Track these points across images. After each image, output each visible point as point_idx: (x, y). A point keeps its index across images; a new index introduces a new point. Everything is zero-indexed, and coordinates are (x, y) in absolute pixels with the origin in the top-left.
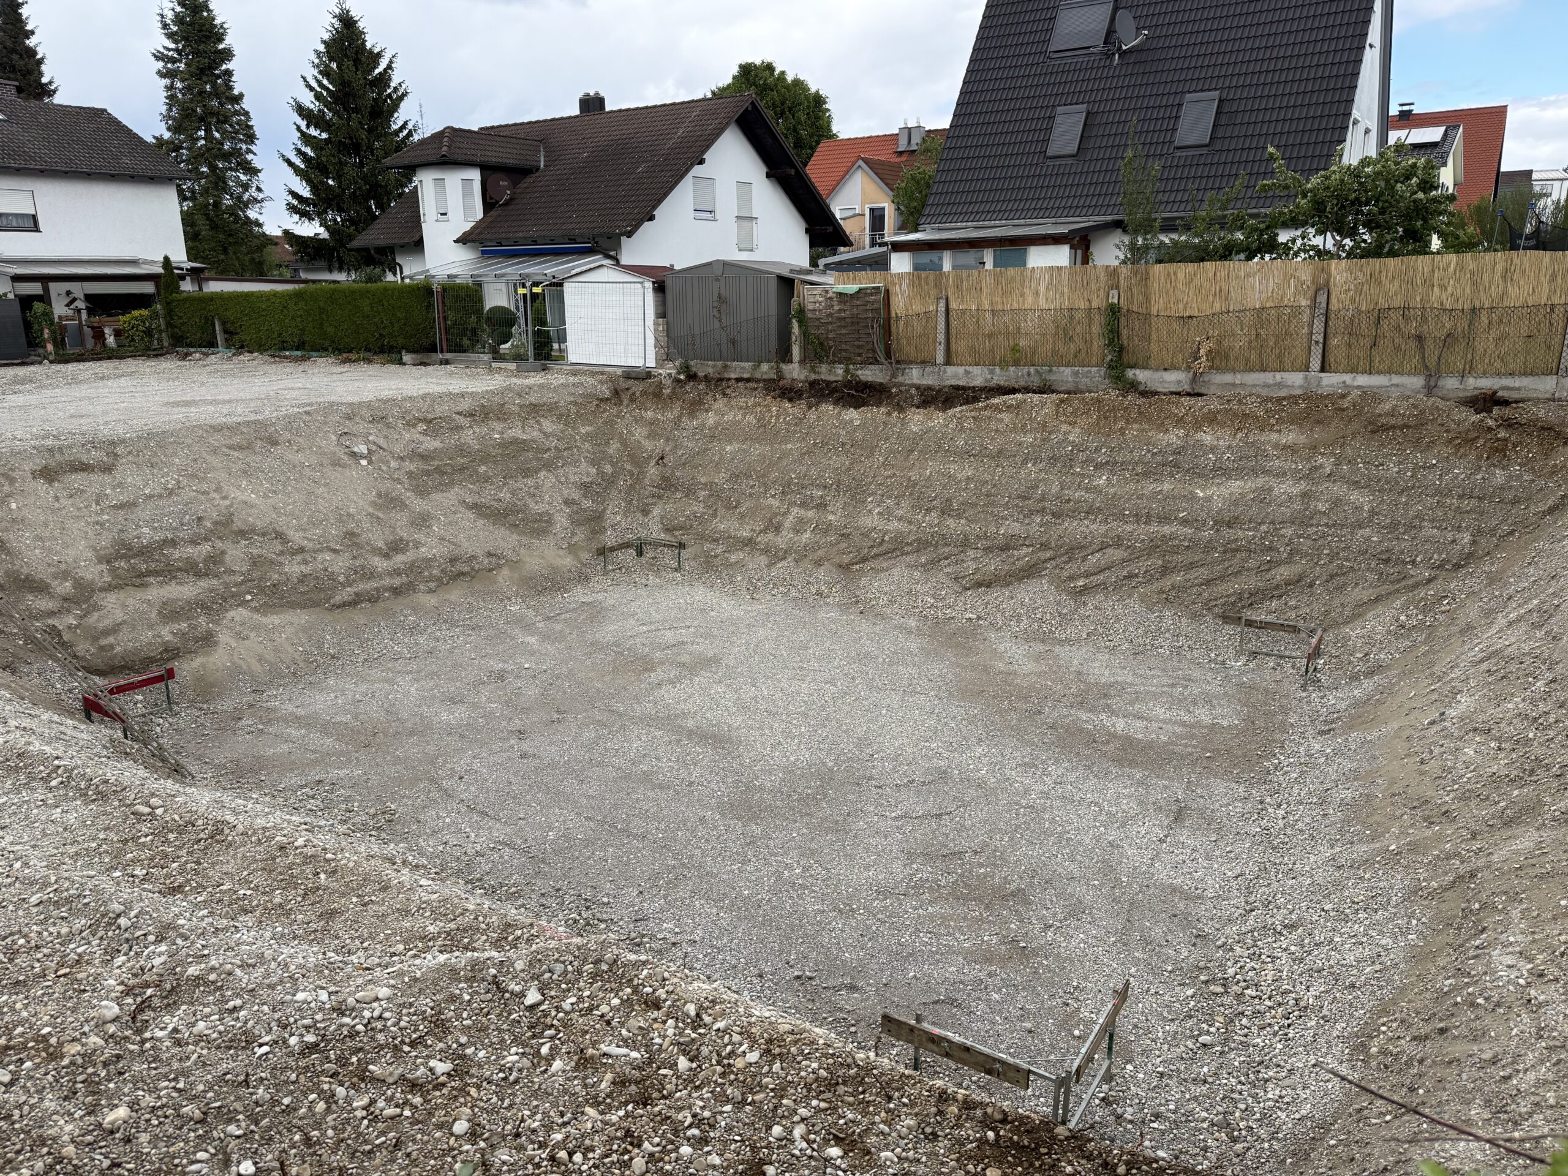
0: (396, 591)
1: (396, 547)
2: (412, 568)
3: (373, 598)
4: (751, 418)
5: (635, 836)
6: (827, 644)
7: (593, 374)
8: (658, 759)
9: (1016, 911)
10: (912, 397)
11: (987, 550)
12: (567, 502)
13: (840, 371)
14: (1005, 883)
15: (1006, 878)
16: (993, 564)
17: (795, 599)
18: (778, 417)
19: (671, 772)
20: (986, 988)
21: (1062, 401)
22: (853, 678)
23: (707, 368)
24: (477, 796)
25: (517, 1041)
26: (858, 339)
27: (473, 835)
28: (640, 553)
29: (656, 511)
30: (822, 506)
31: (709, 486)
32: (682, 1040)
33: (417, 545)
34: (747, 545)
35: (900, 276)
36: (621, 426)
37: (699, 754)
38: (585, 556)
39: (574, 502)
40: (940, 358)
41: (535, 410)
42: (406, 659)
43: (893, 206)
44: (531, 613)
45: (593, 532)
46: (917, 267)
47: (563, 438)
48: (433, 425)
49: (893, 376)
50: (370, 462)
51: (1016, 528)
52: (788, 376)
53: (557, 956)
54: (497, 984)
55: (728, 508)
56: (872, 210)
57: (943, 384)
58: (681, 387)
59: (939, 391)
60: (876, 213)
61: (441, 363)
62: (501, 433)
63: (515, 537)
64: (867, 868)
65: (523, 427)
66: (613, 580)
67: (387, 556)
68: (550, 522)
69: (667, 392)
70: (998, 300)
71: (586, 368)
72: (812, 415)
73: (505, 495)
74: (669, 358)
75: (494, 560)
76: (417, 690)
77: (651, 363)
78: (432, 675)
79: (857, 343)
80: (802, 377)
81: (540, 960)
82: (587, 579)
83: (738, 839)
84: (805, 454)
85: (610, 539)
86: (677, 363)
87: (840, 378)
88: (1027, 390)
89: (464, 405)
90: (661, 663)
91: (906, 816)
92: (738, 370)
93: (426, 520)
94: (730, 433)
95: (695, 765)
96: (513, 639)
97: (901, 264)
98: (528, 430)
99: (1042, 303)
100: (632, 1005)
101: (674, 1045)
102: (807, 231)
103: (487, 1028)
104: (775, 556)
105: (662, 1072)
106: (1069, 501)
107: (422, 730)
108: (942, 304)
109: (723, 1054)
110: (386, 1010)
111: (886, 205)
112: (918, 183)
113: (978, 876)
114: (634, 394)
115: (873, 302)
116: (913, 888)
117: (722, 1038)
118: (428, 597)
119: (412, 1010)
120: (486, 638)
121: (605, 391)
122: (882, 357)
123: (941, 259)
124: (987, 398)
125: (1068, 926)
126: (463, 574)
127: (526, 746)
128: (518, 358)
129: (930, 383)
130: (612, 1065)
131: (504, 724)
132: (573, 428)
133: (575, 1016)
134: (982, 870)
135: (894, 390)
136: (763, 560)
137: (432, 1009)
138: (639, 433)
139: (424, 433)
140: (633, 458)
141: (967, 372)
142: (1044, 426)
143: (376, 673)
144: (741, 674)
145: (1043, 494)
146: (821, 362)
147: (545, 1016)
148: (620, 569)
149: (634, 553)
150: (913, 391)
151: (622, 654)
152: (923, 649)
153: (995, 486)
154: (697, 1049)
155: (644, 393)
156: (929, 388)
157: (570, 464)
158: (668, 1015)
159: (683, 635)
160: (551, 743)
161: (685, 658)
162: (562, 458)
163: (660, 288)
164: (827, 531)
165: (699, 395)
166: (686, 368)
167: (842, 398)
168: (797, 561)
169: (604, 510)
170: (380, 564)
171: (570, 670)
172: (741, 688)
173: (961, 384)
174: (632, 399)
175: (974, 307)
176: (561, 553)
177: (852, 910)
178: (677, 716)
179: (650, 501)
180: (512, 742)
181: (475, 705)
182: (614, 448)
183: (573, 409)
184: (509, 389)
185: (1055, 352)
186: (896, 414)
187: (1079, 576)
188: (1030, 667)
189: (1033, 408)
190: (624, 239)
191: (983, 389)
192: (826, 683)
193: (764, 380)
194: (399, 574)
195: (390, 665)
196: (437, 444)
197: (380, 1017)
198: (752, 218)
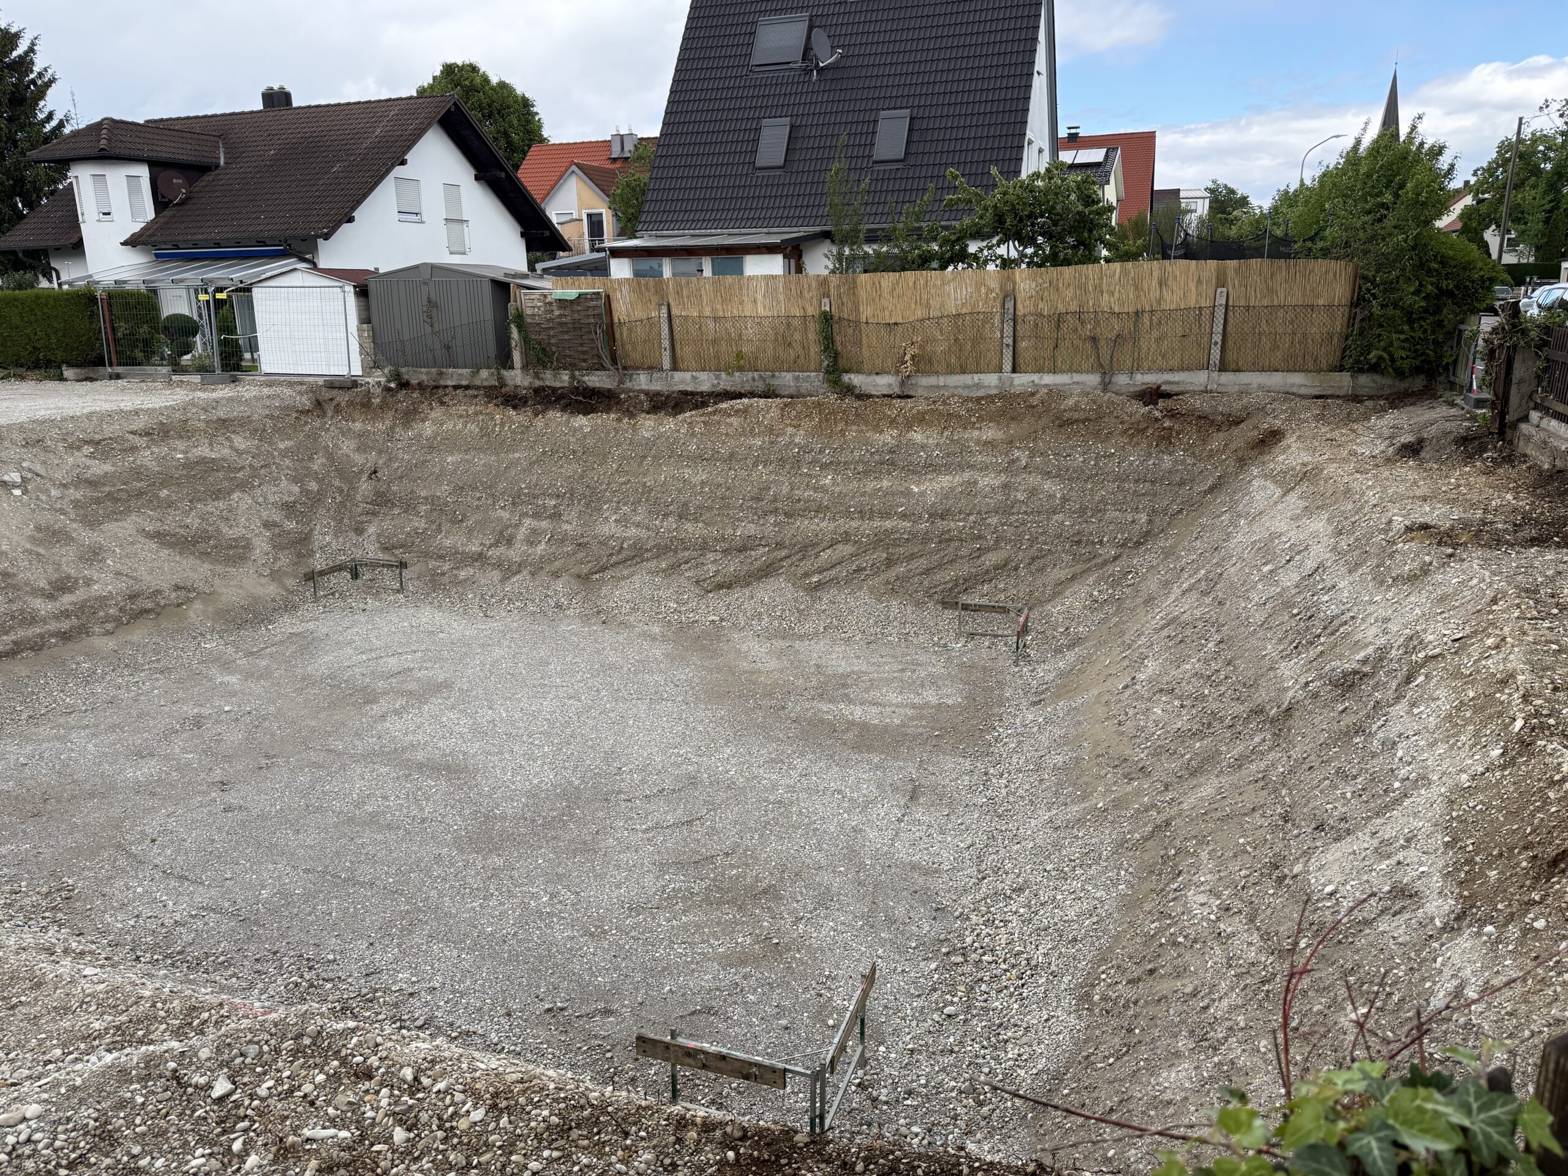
0: (65, 636)
1: (62, 586)
2: (82, 608)
3: (37, 646)
4: (472, 427)
5: (362, 885)
6: (568, 659)
7: (291, 384)
8: (385, 798)
9: (768, 908)
10: (641, 402)
11: (726, 552)
12: (267, 525)
13: (565, 377)
14: (757, 882)
15: (757, 876)
16: (732, 566)
17: (533, 613)
18: (502, 425)
19: (401, 810)
20: (742, 991)
21: (786, 405)
22: (598, 690)
23: (420, 375)
24: (175, 859)
25: (202, 1141)
26: (582, 345)
27: (171, 903)
28: (355, 576)
29: (372, 529)
30: (556, 516)
31: (431, 500)
32: (397, 1109)
33: (88, 582)
34: (477, 560)
35: (620, 282)
36: (326, 439)
37: (431, 787)
38: (291, 582)
39: (275, 524)
40: (667, 363)
41: (224, 424)
42: (80, 711)
43: (610, 212)
44: (230, 650)
45: (300, 555)
46: (637, 274)
47: (259, 455)
48: (101, 447)
49: (621, 382)
50: (25, 492)
51: (752, 529)
52: (510, 383)
53: (249, 1036)
54: (178, 1079)
55: (454, 522)
56: (589, 216)
57: (671, 389)
58: (392, 396)
59: (668, 397)
60: (594, 219)
61: (111, 378)
62: (185, 452)
63: (206, 566)
64: (618, 886)
65: (211, 444)
66: (325, 607)
67: (51, 597)
68: (248, 547)
69: (376, 401)
70: (719, 307)
71: (282, 378)
72: (539, 422)
73: (193, 521)
74: (376, 365)
75: (183, 593)
76: (95, 746)
77: (357, 370)
78: (113, 728)
79: (580, 349)
80: (526, 384)
81: (229, 1045)
82: (295, 607)
83: (478, 874)
84: (534, 463)
85: (319, 562)
86: (386, 371)
87: (566, 385)
88: (752, 394)
89: (139, 424)
90: (385, 693)
91: (657, 826)
92: (455, 377)
93: (98, 554)
94: (451, 443)
95: (428, 800)
96: (210, 680)
97: (621, 269)
98: (216, 447)
99: (761, 311)
100: (340, 1078)
101: (389, 1116)
102: (522, 235)
103: (166, 1131)
104: (509, 570)
105: (375, 1148)
106: (799, 500)
107: (104, 791)
108: (664, 310)
109: (445, 1117)
110: (37, 1130)
111: (603, 211)
112: (634, 190)
113: (730, 878)
114: (338, 404)
115: (594, 307)
116: (666, 899)
117: (443, 1100)
118: (105, 639)
119: (70, 1126)
120: (178, 681)
121: (305, 402)
122: (607, 363)
123: (660, 266)
124: (715, 403)
125: (818, 915)
126: (147, 611)
127: (232, 798)
128: (202, 369)
129: (658, 388)
130: (317, 1151)
131: (203, 775)
132: (270, 444)
133: (272, 1101)
134: (735, 872)
135: (622, 396)
136: (496, 575)
137: (96, 1120)
138: (347, 446)
139: (92, 456)
140: (342, 474)
141: (694, 378)
142: (771, 430)
143: (45, 731)
144: (476, 697)
145: (774, 496)
146: (545, 368)
147: (237, 1107)
148: (333, 594)
149: (349, 576)
150: (642, 397)
151: (339, 687)
152: (667, 655)
153: (729, 489)
154: (416, 1116)
155: (350, 403)
156: (658, 394)
157: (269, 482)
158: (382, 1085)
159: (408, 660)
160: (259, 793)
161: (412, 686)
162: (258, 476)
163: (362, 292)
164: (563, 541)
165: (413, 404)
166: (397, 376)
167: (570, 404)
168: (533, 574)
169: (311, 530)
170: (43, 607)
171: (279, 709)
172: (477, 712)
173: (689, 389)
174: (338, 410)
175: (695, 314)
176: (263, 580)
177: (604, 932)
178: (405, 749)
179: (364, 518)
180: (214, 794)
181: (166, 758)
182: (318, 463)
183: (269, 423)
184: (192, 403)
185: (776, 358)
186: (626, 420)
187: (814, 573)
188: (773, 664)
189: (759, 412)
190: (320, 241)
191: (711, 394)
192: (569, 699)
193: (485, 387)
194: (68, 617)
195: (61, 720)
196: (108, 468)
197: (29, 1141)
198: (462, 221)
